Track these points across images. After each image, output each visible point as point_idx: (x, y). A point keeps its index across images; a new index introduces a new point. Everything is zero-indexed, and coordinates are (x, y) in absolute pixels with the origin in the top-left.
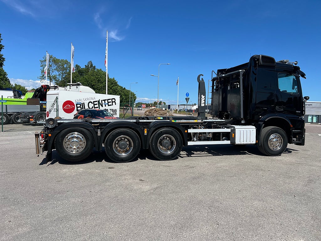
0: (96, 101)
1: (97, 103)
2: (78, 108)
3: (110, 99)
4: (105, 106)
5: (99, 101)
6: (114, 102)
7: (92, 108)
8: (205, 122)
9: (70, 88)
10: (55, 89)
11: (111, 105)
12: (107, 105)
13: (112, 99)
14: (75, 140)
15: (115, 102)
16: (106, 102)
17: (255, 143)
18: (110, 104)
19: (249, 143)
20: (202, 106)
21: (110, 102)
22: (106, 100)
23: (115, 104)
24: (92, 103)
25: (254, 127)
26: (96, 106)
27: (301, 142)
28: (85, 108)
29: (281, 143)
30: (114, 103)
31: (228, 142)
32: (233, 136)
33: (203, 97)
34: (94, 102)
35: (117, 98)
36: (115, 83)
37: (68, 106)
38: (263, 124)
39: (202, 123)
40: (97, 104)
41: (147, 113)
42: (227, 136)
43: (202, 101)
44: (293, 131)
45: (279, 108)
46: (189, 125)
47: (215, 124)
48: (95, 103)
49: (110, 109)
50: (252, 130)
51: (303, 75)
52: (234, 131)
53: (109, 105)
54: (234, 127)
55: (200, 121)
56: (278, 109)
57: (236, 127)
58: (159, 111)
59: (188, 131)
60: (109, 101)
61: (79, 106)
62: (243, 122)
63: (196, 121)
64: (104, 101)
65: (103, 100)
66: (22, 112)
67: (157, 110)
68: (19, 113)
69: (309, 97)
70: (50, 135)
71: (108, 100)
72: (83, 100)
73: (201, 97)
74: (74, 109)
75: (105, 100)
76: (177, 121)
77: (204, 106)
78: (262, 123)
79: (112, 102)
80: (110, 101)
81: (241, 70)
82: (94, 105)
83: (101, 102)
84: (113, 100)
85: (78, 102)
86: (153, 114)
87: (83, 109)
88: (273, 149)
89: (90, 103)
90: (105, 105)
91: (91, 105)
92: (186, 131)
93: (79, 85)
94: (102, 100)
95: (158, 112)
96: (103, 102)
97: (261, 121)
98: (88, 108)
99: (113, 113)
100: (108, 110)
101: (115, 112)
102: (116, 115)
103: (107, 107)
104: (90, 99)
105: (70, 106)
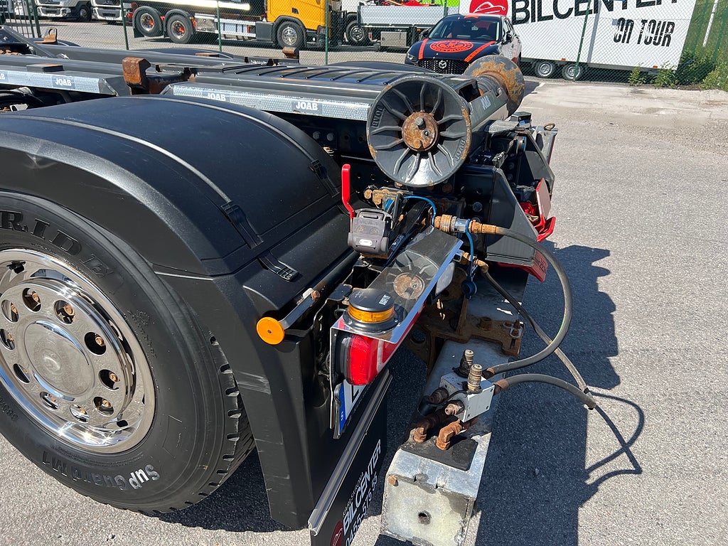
4: (625, 7)
7: (568, 15)
11: (651, 3)
26: (583, 6)
37: (487, 6)
49: (644, 22)
53: (640, 4)
61: (520, 4)
91: (566, 3)
98: (553, 13)
99: (653, 36)
100: (632, 26)
101: (664, 34)
102: (668, 45)
103: (633, 12)
105: (492, 6)
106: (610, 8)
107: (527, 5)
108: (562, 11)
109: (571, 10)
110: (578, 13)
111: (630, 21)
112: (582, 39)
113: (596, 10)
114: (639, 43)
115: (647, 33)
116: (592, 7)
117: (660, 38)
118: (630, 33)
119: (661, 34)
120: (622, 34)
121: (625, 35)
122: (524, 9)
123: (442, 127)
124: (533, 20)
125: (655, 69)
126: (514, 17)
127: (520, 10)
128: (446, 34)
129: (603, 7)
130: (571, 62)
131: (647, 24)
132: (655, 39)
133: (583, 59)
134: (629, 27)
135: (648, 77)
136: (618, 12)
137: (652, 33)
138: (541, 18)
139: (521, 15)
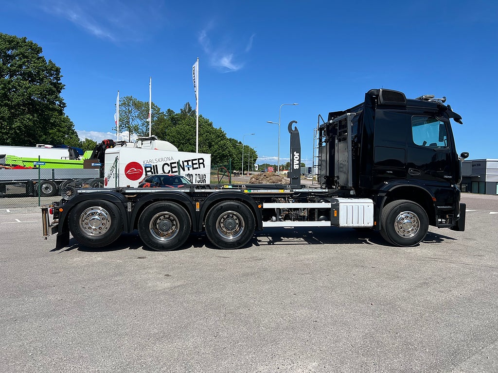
0: (175, 163)
1: (176, 165)
2: (148, 173)
3: (196, 160)
4: (189, 170)
5: (178, 163)
6: (201, 163)
7: (169, 173)
8: (296, 193)
9: (142, 144)
10: (122, 146)
11: (197, 168)
12: (191, 169)
13: (199, 159)
14: (97, 217)
15: (203, 163)
16: (190, 163)
17: (372, 225)
18: (195, 166)
19: (363, 225)
20: (295, 168)
21: (196, 164)
22: (190, 161)
23: (204, 167)
24: (169, 166)
25: (371, 201)
26: (174, 170)
27: (459, 226)
28: (157, 173)
29: (418, 227)
30: (201, 165)
31: (328, 224)
32: (335, 215)
33: (296, 155)
34: (171, 164)
35: (207, 158)
36: (222, 136)
37: (133, 170)
38: (386, 196)
39: (291, 195)
40: (176, 167)
41: (253, 179)
42: (326, 214)
43: (295, 161)
44: (439, 207)
45: (414, 171)
46: (272, 197)
47: (313, 195)
48: (173, 165)
49: (196, 175)
50: (367, 205)
51: (458, 119)
52: (336, 207)
53: (194, 169)
54: (337, 201)
55: (288, 191)
56: (411, 173)
57: (341, 200)
58: (271, 176)
59: (262, 207)
60: (194, 162)
61: (148, 169)
62: (352, 193)
63: (281, 191)
65: (185, 161)
66: (74, 179)
67: (267, 176)
68: (70, 180)
69: (468, 154)
70: (61, 210)
71: (193, 160)
72: (155, 161)
73: (293, 155)
74: (141, 174)
75: (187, 161)
76: (252, 191)
77: (298, 168)
78: (384, 194)
79: (199, 164)
80: (197, 162)
81: (350, 114)
82: (172, 168)
83: (181, 164)
84: (201, 161)
85: (148, 164)
86: (260, 182)
87: (155, 173)
88: (404, 235)
89: (166, 166)
90: (188, 168)
91: (167, 169)
92: (260, 206)
93: (153, 139)
94: (183, 161)
95: (268, 179)
96: (186, 164)
97: (383, 192)
98: (163, 172)
99: (200, 179)
102: (205, 183)
103: (192, 171)
104: (165, 159)
105: (135, 170)
106: (184, 170)
107: (151, 169)
108: (166, 171)
109: (169, 171)
110: (172, 172)
111: (191, 175)
114: (196, 183)
115: (198, 179)
117: (202, 180)
121: (191, 180)
122: (150, 171)
126: (146, 174)
127: (149, 171)
134: (191, 177)
136: (187, 171)
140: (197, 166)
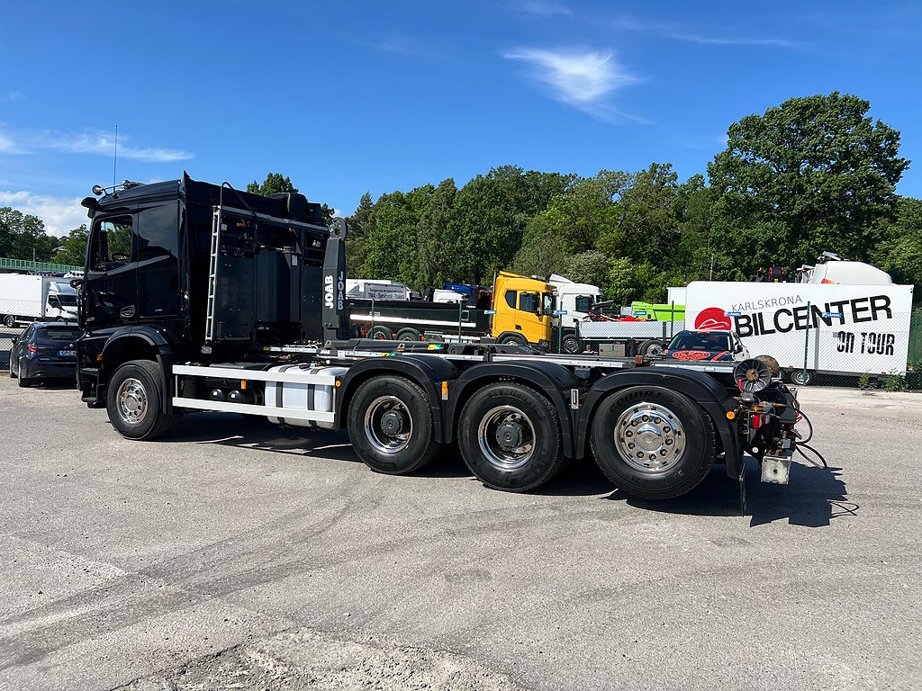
0: (806, 308)
1: (808, 312)
2: (742, 329)
3: (866, 300)
4: (842, 322)
6: (880, 308)
7: (789, 328)
11: (869, 319)
12: (849, 320)
13: (873, 299)
15: (886, 308)
16: (847, 309)
18: (860, 315)
21: (866, 309)
22: (847, 302)
23: (889, 316)
24: (790, 314)
26: (802, 323)
30: (882, 314)
34: (796, 310)
37: (711, 322)
40: (807, 317)
48: (800, 313)
49: (864, 334)
53: (856, 320)
60: (859, 305)
61: (743, 321)
64: (837, 307)
65: (833, 304)
71: (854, 302)
72: (757, 306)
75: (840, 304)
79: (875, 309)
80: (868, 304)
82: (797, 318)
83: (823, 309)
84: (880, 303)
85: (742, 311)
87: (755, 330)
89: (783, 315)
90: (842, 319)
91: (785, 321)
94: (827, 305)
96: (834, 309)
98: (774, 328)
99: (876, 346)
100: (853, 337)
101: (885, 343)
102: (892, 354)
103: (850, 326)
104: (782, 301)
105: (716, 322)
106: (828, 321)
107: (749, 321)
108: (784, 325)
109: (791, 326)
110: (798, 328)
111: (849, 334)
112: (806, 349)
113: (816, 325)
114: (862, 352)
115: (869, 344)
116: (811, 323)
117: (883, 348)
118: (852, 344)
119: (884, 344)
120: (845, 344)
121: (848, 346)
122: (747, 325)
123: (760, 374)
124: (757, 334)
125: (884, 375)
126: (738, 331)
127: (743, 326)
128: (681, 345)
129: (822, 324)
130: (799, 369)
131: (867, 337)
132: (878, 348)
133: (811, 366)
134: (850, 339)
135: (877, 382)
136: (837, 326)
137: (874, 343)
138: (764, 332)
139: (746, 330)
140: (869, 314)
